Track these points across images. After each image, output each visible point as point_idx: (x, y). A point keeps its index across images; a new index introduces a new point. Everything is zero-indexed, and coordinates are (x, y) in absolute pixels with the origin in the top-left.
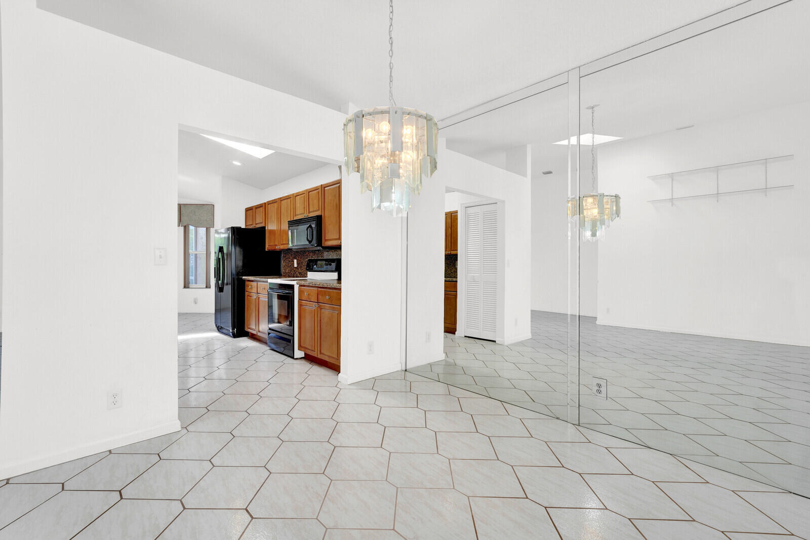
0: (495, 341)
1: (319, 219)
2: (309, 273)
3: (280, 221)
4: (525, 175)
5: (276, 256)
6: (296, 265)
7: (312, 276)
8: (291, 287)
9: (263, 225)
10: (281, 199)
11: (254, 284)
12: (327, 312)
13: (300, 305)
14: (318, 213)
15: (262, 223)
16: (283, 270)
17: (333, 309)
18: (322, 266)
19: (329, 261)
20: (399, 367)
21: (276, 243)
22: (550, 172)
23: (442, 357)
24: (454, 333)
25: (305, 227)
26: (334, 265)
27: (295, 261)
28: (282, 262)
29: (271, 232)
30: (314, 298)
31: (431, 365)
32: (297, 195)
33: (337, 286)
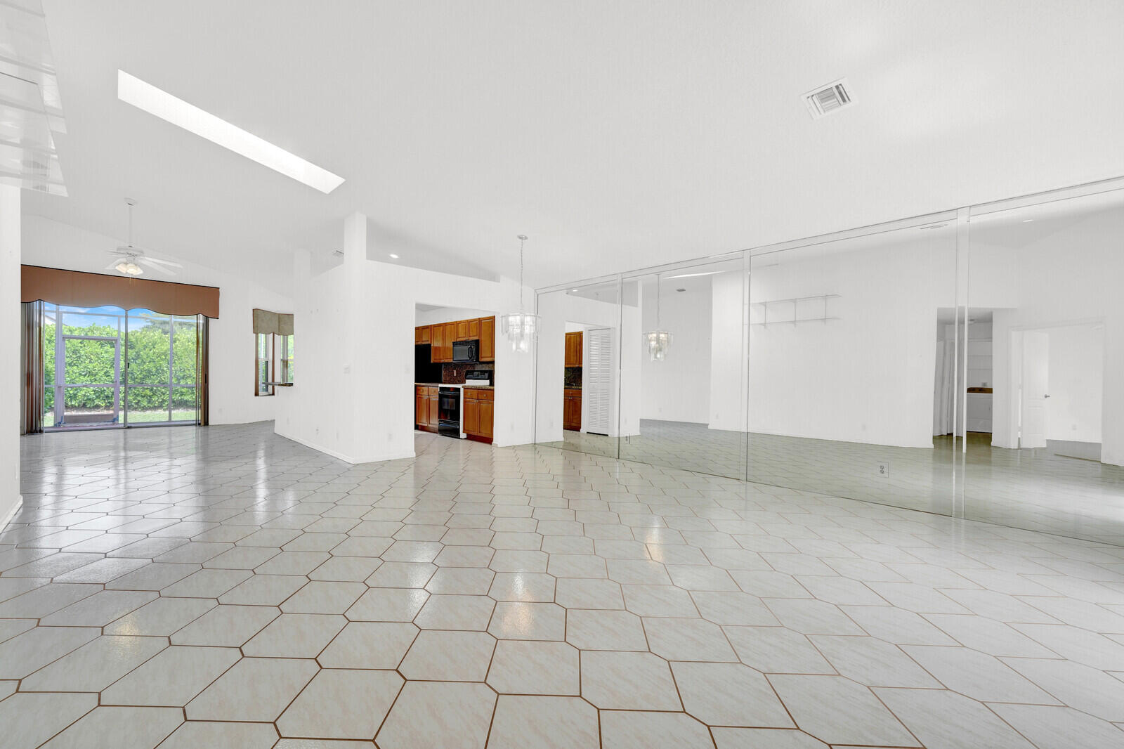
0: (607, 435)
1: (477, 342)
2: (467, 381)
3: (444, 340)
4: (636, 306)
5: (438, 366)
6: (455, 375)
7: (469, 383)
8: (458, 390)
9: (429, 343)
10: (446, 324)
11: (426, 389)
12: (484, 406)
13: (465, 402)
14: (476, 338)
15: (428, 341)
16: (443, 378)
17: (489, 403)
18: (478, 376)
19: (483, 372)
20: (532, 441)
21: (442, 357)
22: (683, 290)
23: (562, 439)
24: (579, 431)
25: (466, 348)
26: (487, 375)
27: (455, 371)
28: (443, 372)
29: (436, 348)
30: (475, 397)
31: (553, 442)
32: (460, 322)
33: (491, 388)
